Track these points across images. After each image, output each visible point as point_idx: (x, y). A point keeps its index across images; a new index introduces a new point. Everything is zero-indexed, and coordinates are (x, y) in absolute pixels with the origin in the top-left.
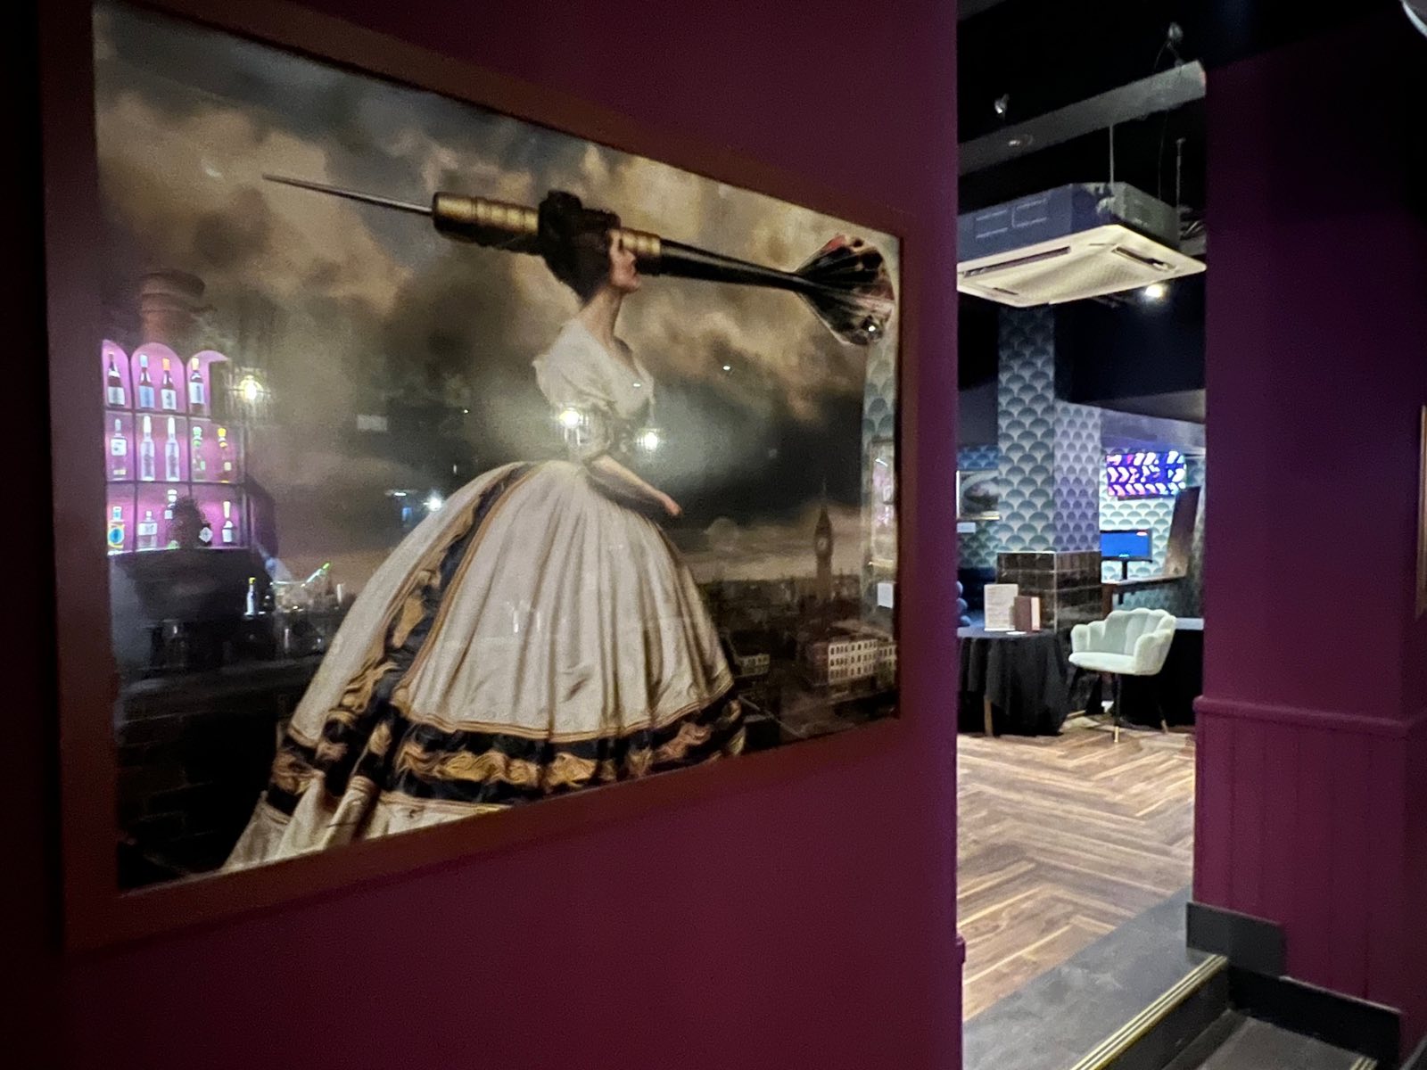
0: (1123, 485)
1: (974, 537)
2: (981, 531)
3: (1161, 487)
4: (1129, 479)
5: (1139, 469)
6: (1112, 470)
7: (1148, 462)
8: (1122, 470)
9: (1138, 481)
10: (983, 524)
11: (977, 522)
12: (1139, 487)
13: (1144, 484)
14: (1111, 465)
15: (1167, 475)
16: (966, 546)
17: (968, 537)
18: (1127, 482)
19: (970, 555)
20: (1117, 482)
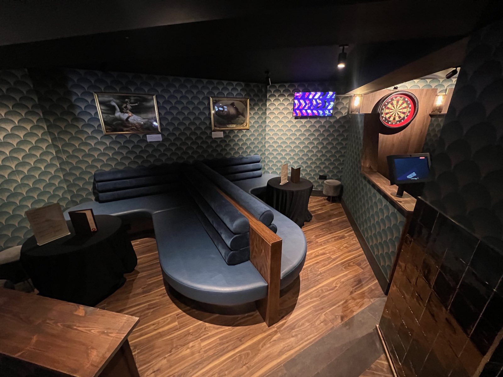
0: (301, 110)
1: (222, 140)
2: (226, 136)
3: (321, 112)
4: (305, 106)
5: (311, 101)
6: (296, 102)
7: (316, 97)
8: (302, 101)
9: (309, 108)
10: (227, 132)
11: (224, 131)
12: (309, 111)
13: (312, 110)
14: (296, 98)
15: (325, 105)
16: (219, 146)
17: (220, 140)
18: (303, 108)
19: (221, 150)
20: (298, 109)
